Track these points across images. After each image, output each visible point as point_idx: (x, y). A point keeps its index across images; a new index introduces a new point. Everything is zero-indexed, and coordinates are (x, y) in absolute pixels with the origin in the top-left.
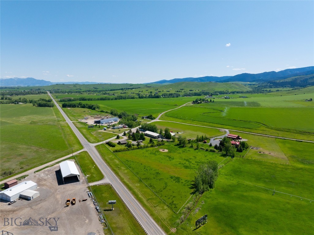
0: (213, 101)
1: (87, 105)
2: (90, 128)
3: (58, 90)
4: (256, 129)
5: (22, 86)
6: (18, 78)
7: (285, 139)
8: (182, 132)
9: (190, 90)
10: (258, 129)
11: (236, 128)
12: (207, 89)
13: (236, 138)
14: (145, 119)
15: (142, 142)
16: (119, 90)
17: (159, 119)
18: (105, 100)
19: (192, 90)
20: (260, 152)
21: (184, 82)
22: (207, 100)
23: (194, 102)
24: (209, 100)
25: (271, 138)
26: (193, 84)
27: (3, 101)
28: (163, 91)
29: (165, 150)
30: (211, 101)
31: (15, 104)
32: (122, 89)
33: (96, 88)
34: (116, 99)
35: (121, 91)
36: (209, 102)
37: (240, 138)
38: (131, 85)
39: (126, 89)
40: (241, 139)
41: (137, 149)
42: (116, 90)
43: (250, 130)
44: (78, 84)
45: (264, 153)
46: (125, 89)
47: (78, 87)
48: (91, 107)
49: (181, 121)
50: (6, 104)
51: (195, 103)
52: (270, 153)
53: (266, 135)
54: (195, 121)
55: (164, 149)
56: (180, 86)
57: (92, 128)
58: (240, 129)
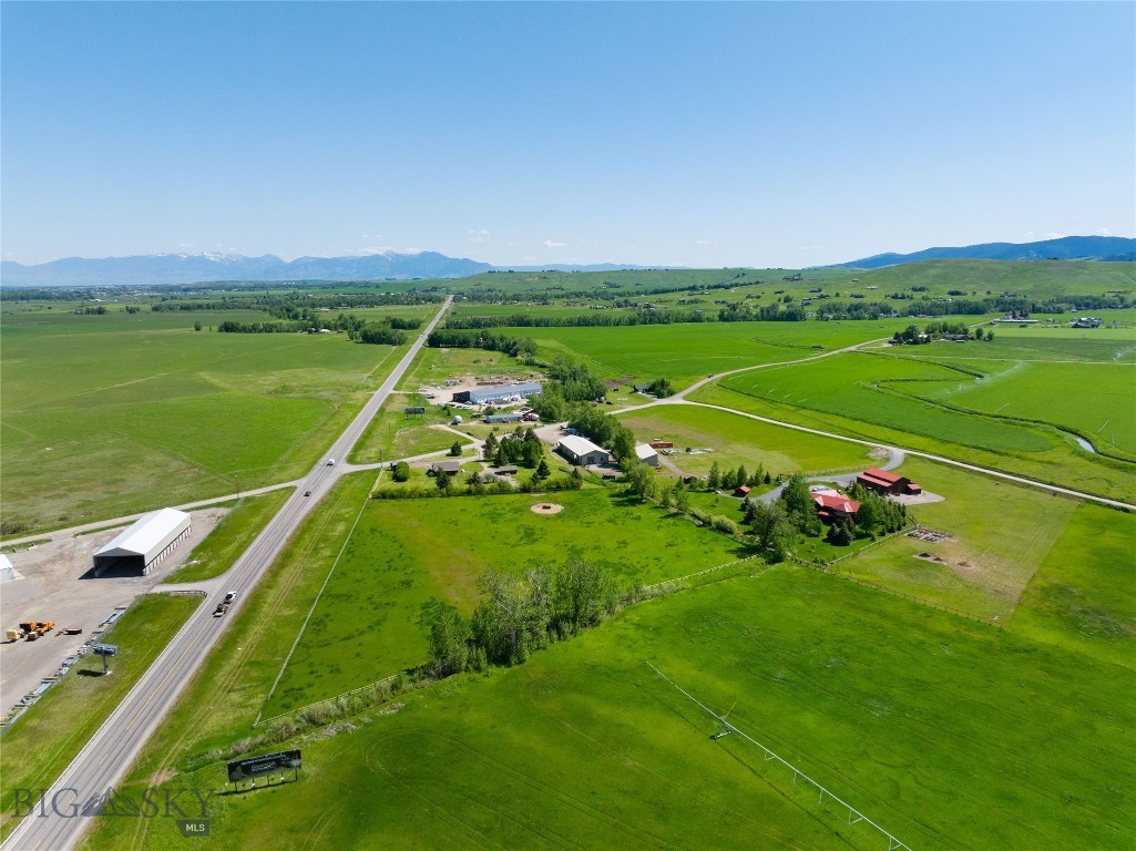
0: (990, 337)
1: (502, 339)
2: (410, 416)
3: (489, 290)
4: (1024, 454)
5: (401, 277)
6: (397, 255)
7: (1126, 510)
8: (707, 447)
9: (952, 293)
10: (1032, 455)
11: (944, 449)
12: (1028, 286)
13: (887, 485)
14: (640, 396)
15: (514, 472)
16: (682, 290)
17: (684, 398)
18: (593, 325)
19: (957, 293)
20: (925, 555)
21: (939, 261)
22: (966, 332)
23: (899, 339)
24: (972, 330)
25: (1063, 499)
26: (972, 268)
27: (281, 324)
28: (837, 295)
29: (552, 505)
30: (979, 333)
31: (310, 332)
32: (693, 288)
33: (611, 286)
34: (632, 322)
35: (685, 296)
36: (972, 339)
37: (912, 487)
38: (742, 273)
39: (709, 288)
40: (918, 492)
41: (469, 493)
42: (673, 291)
43: (997, 456)
44: (558, 272)
45: (938, 559)
46: (702, 287)
47: (555, 283)
48: (510, 350)
49: (756, 405)
50: (288, 331)
51: (900, 342)
52: (963, 564)
53: (1051, 484)
54: (803, 412)
55: (547, 505)
56: (915, 277)
57: (418, 416)
58: (957, 450)
